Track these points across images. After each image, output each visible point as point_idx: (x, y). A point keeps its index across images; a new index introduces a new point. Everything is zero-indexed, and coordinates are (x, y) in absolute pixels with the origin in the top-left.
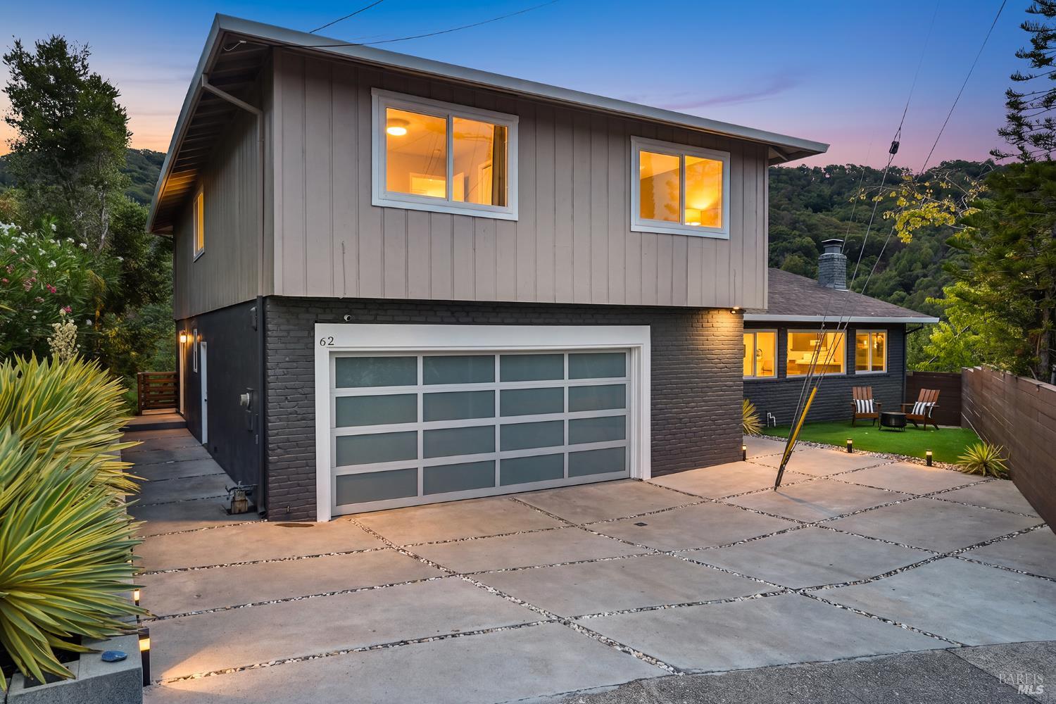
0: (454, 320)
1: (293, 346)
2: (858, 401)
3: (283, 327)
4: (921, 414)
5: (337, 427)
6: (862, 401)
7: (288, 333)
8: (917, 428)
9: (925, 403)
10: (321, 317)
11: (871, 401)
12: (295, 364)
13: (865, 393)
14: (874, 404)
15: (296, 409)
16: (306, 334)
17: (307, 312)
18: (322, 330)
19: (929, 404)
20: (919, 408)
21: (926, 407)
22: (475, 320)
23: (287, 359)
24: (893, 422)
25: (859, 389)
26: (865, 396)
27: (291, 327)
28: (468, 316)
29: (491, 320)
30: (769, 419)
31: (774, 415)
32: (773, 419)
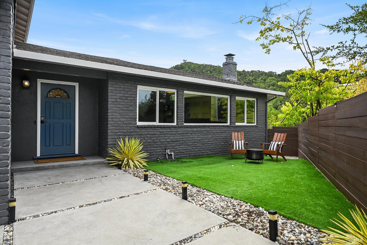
2: (234, 141)
4: (275, 150)
6: (237, 142)
8: (272, 160)
9: (277, 143)
11: (243, 141)
13: (240, 136)
14: (244, 143)
19: (280, 143)
20: (273, 146)
21: (278, 145)
24: (254, 156)
25: (236, 133)
26: (240, 138)
30: (168, 154)
31: (172, 151)
32: (171, 155)
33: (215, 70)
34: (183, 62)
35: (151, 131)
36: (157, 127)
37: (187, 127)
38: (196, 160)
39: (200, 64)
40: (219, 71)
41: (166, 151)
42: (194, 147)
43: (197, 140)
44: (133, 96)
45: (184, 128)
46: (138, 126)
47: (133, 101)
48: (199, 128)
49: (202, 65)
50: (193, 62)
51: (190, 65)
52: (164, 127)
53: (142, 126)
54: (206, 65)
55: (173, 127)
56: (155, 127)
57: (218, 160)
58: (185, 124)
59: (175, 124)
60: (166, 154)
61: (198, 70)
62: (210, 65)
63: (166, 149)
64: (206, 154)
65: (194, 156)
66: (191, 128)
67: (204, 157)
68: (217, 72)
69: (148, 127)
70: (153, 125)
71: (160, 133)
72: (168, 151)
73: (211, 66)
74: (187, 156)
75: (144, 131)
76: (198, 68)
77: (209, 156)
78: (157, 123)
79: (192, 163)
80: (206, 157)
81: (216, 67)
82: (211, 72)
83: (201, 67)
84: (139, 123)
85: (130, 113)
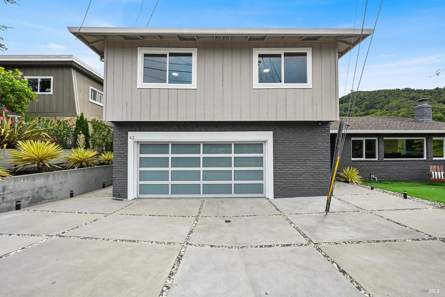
0: (179, 130)
1: (121, 139)
2: (433, 172)
3: (118, 133)
5: (140, 167)
6: (436, 173)
7: (120, 135)
10: (130, 130)
11: (442, 172)
12: (122, 145)
13: (438, 168)
14: (444, 174)
15: (122, 160)
16: (125, 135)
17: (126, 128)
18: (130, 134)
22: (188, 130)
23: (119, 144)
25: (434, 166)
26: (439, 170)
27: (121, 133)
28: (185, 128)
29: (195, 130)
30: (373, 178)
31: (376, 176)
32: (375, 178)
33: (391, 94)
34: (351, 92)
35: (361, 164)
36: (365, 161)
37: (387, 161)
38: (396, 183)
39: (371, 91)
40: (398, 94)
41: (371, 176)
42: (393, 174)
43: (395, 170)
44: (349, 144)
45: (384, 162)
46: (352, 160)
47: (349, 147)
48: (397, 162)
49: (374, 91)
50: (362, 91)
51: (359, 94)
52: (369, 161)
53: (354, 160)
54: (379, 90)
55: (375, 161)
56: (363, 161)
57: (416, 184)
58: (385, 159)
59: (377, 159)
60: (371, 178)
61: (369, 98)
62: (384, 90)
63: (371, 175)
64: (403, 180)
65: (393, 180)
66: (390, 162)
67: (402, 182)
68: (395, 95)
69: (359, 161)
70: (361, 160)
71: (366, 165)
72: (373, 176)
73: (386, 91)
74: (387, 180)
75: (355, 164)
76: (369, 95)
77: (405, 181)
78: (364, 159)
79: (394, 185)
80: (403, 182)
81: (393, 90)
82: (386, 97)
83: (372, 93)
84: (353, 159)
85: (348, 153)
